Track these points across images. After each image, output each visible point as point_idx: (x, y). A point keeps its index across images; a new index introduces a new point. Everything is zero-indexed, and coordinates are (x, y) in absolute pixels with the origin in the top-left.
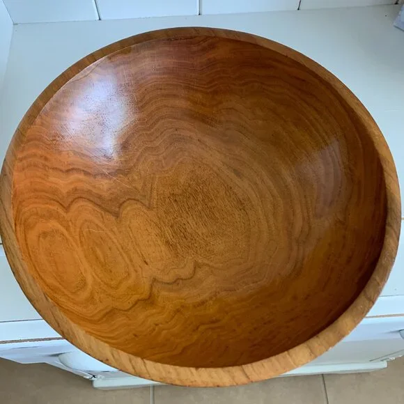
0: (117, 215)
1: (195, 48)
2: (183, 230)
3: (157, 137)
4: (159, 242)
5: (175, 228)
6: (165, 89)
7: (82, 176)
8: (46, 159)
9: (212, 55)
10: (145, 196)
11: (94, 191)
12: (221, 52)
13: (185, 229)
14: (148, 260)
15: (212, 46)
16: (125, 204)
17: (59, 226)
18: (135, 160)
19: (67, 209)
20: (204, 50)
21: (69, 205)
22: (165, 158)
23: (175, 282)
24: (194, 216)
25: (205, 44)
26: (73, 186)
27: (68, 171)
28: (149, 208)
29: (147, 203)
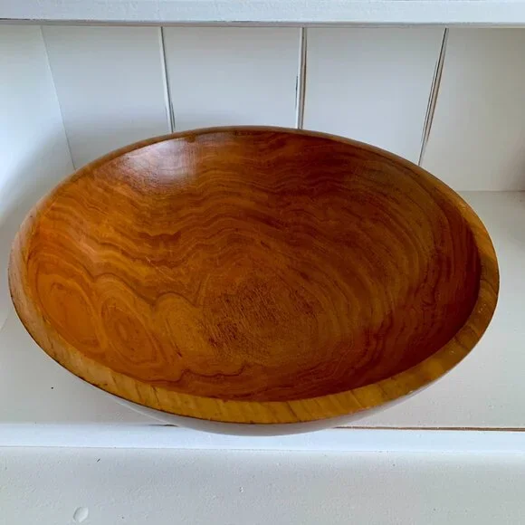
0: (153, 304)
1: (263, 145)
2: (233, 330)
3: (213, 235)
4: (201, 339)
5: (223, 326)
6: (227, 186)
7: (118, 255)
8: (82, 223)
9: (281, 153)
10: (190, 292)
11: (130, 274)
12: (290, 150)
13: (236, 329)
14: (182, 353)
15: (281, 144)
16: (165, 296)
17: (80, 289)
18: (185, 255)
19: (94, 278)
20: (272, 147)
21: (97, 277)
22: (220, 258)
23: (215, 376)
24: (249, 317)
25: (273, 141)
26: (105, 261)
27: (104, 244)
28: (194, 304)
29: (192, 300)
